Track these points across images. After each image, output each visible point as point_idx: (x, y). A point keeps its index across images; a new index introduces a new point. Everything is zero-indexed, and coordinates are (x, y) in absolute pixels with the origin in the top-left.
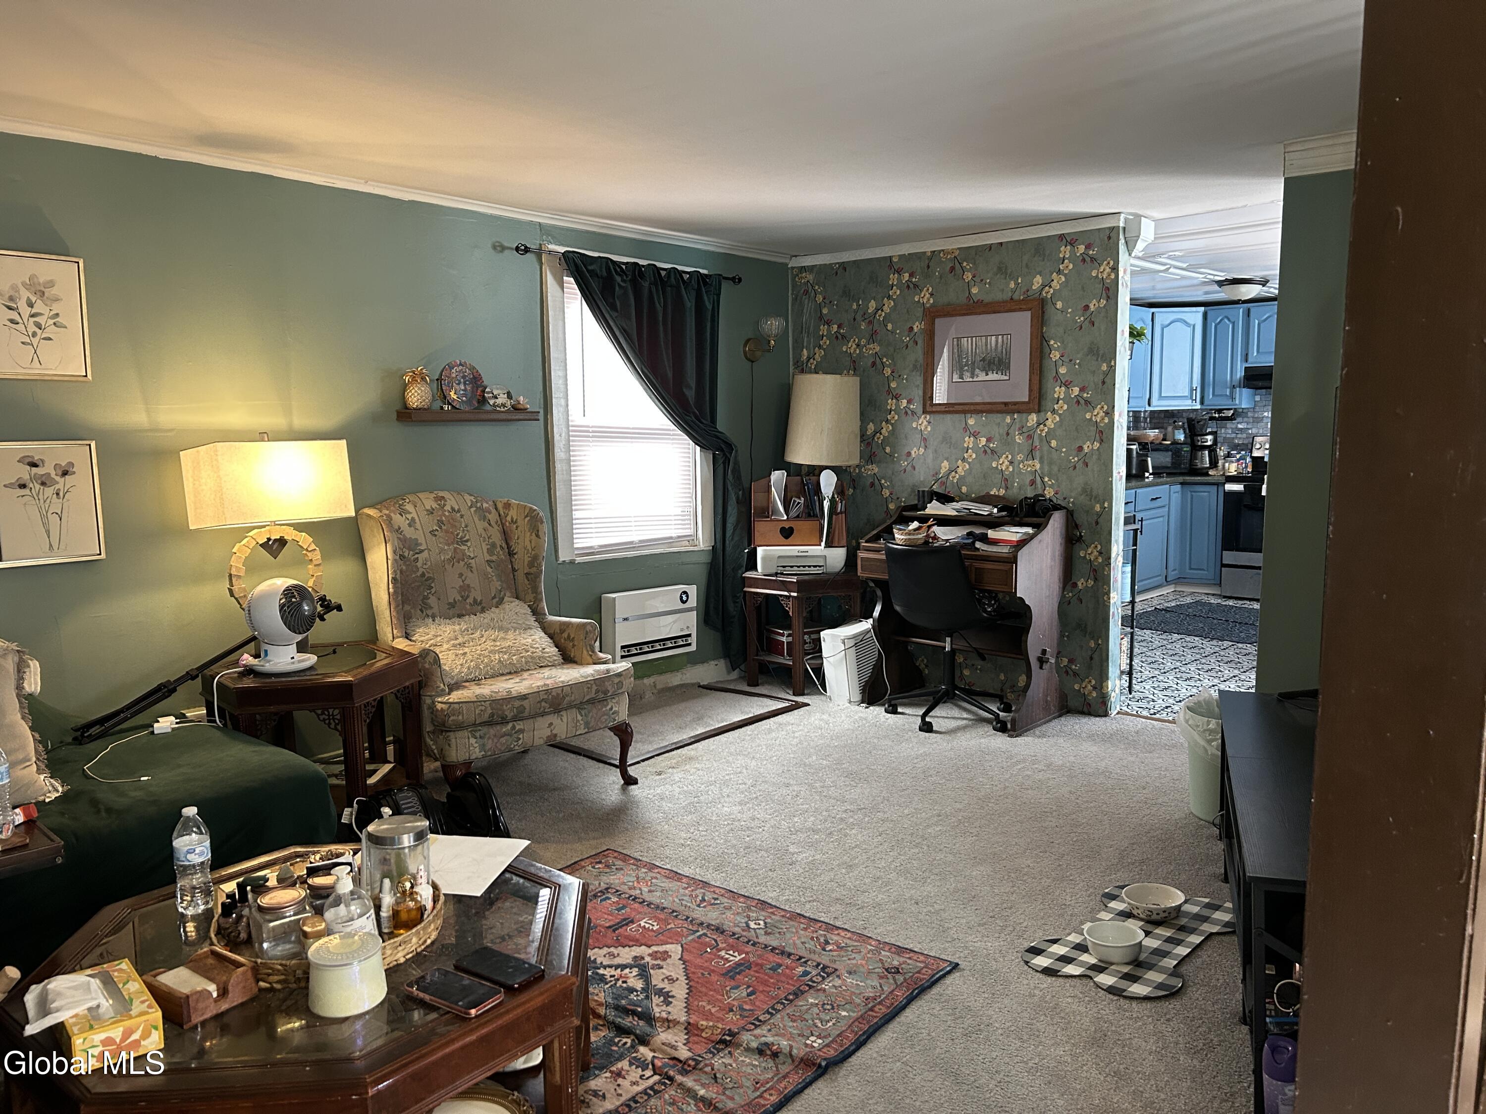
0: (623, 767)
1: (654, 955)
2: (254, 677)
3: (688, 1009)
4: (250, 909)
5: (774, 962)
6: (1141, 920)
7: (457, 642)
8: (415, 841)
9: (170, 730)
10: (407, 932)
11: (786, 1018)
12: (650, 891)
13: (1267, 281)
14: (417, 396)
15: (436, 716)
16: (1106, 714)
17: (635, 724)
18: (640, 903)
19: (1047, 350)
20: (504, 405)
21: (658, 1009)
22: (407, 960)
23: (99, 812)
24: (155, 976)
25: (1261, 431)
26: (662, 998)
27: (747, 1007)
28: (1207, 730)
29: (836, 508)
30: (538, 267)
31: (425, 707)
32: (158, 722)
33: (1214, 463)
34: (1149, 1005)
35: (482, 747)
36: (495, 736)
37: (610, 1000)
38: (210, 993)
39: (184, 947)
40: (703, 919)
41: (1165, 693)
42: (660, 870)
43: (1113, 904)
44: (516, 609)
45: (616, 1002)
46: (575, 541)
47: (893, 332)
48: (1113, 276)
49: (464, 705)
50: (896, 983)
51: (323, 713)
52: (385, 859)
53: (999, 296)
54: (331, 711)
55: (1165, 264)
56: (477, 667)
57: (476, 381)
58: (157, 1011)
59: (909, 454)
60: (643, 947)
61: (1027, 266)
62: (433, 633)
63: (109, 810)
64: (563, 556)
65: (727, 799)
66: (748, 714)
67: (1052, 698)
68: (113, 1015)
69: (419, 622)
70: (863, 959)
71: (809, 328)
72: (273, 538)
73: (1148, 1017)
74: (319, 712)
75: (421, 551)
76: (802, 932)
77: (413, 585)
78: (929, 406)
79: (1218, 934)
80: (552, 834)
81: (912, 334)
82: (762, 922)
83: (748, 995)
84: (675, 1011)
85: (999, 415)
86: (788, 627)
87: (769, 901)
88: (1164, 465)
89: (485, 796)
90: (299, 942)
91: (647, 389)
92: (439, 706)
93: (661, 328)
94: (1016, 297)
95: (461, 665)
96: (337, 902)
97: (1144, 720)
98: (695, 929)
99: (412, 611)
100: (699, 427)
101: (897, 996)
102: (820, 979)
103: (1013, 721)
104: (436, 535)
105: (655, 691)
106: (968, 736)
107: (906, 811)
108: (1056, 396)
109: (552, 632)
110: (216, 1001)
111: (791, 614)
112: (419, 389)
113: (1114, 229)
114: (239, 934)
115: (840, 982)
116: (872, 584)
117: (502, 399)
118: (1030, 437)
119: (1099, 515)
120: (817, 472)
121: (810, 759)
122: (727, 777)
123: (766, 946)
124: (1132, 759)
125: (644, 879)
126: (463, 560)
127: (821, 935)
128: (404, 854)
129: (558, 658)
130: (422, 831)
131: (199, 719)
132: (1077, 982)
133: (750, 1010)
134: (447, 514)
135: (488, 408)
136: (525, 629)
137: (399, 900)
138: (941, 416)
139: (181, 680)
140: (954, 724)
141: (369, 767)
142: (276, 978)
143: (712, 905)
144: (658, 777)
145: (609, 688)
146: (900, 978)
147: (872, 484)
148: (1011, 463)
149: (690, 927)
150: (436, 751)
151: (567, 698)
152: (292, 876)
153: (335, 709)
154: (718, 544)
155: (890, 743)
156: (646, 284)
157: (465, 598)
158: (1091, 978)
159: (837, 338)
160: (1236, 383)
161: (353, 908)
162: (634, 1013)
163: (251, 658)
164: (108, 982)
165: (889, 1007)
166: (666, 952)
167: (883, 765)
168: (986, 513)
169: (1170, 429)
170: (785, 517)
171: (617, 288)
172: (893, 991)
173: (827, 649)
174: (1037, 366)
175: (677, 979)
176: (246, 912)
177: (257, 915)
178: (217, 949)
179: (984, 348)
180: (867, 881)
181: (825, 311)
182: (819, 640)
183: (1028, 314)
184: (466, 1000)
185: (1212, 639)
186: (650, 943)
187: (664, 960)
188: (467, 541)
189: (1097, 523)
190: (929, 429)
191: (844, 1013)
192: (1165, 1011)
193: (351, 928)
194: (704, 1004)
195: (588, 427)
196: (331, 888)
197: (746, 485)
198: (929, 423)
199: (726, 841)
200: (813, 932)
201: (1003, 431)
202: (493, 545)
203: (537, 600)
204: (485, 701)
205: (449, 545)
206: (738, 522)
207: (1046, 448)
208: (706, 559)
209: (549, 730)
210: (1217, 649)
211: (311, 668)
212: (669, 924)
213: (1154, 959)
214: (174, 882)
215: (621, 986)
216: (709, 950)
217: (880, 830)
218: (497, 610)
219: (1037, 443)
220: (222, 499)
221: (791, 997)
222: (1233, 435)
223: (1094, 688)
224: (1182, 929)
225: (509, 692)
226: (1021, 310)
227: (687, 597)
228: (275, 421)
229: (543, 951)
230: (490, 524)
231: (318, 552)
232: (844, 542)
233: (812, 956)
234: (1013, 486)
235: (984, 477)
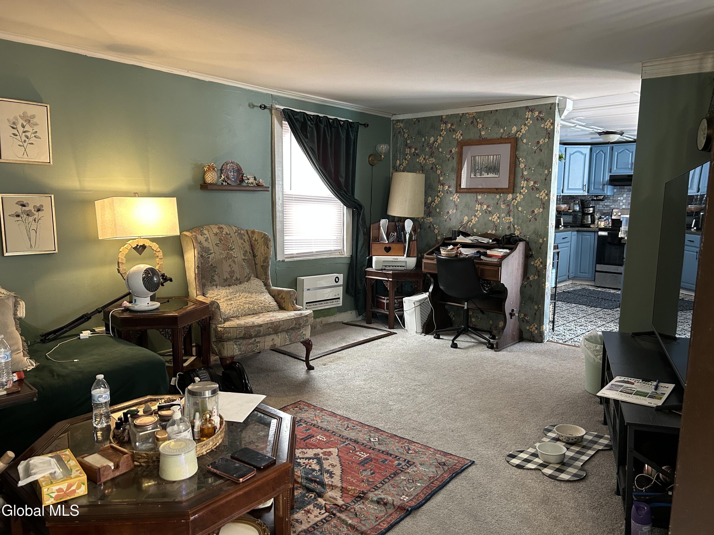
0: (307, 361)
1: (324, 453)
2: (129, 312)
3: (342, 480)
4: (130, 426)
5: (384, 458)
6: (564, 442)
7: (228, 298)
8: (212, 394)
9: (88, 337)
10: (207, 439)
11: (390, 486)
12: (321, 422)
13: (623, 133)
14: (211, 177)
15: (218, 334)
16: (542, 342)
17: (313, 340)
18: (317, 427)
19: (518, 163)
20: (252, 183)
21: (327, 480)
22: (207, 453)
23: (53, 376)
24: (83, 458)
25: (616, 207)
26: (329, 475)
27: (370, 480)
28: (596, 350)
29: (412, 238)
30: (270, 116)
31: (212, 329)
32: (82, 333)
33: (593, 222)
34: (570, 484)
35: (240, 349)
36: (246, 344)
37: (303, 475)
38: (111, 467)
39: (96, 443)
40: (348, 436)
41: (570, 332)
42: (326, 411)
43: (550, 434)
44: (257, 283)
45: (306, 476)
46: (285, 251)
47: (442, 153)
48: (552, 127)
49: (231, 329)
50: (444, 470)
51: (163, 331)
52: (196, 403)
53: (495, 136)
54: (167, 330)
55: (574, 123)
56: (237, 310)
57: (239, 171)
58: (84, 476)
59: (448, 212)
60: (319, 449)
61: (509, 121)
62: (216, 293)
63: (58, 375)
64: (279, 258)
65: (358, 378)
66: (367, 337)
67: (516, 333)
68: (62, 477)
69: (209, 288)
70: (427, 458)
71: (400, 150)
72: (139, 245)
73: (570, 490)
74: (161, 330)
75: (211, 253)
76: (397, 444)
77: (207, 270)
78: (459, 189)
79: (602, 450)
80: (273, 393)
81: (451, 154)
82: (377, 439)
83: (371, 474)
84: (335, 481)
85: (493, 194)
86: (387, 295)
87: (380, 428)
88: (569, 222)
89: (241, 374)
90: (153, 442)
91: (321, 177)
92: (219, 329)
93: (329, 147)
94: (503, 137)
95: (230, 309)
96: (173, 424)
97: (560, 345)
98: (344, 441)
99: (206, 282)
100: (345, 196)
101: (445, 476)
102: (407, 467)
103: (497, 344)
104: (218, 246)
105: (322, 325)
106: (475, 351)
107: (446, 386)
108: (522, 185)
109: (274, 294)
110: (113, 471)
111: (389, 289)
112: (212, 174)
113: (553, 104)
114: (124, 438)
115: (416, 469)
116: (429, 276)
117: (251, 180)
118: (508, 205)
119: (541, 244)
120: (402, 220)
121: (398, 360)
122: (357, 367)
123: (379, 450)
124: (556, 363)
125: (318, 416)
126: (231, 258)
127: (406, 445)
128: (206, 400)
129: (277, 307)
130: (215, 390)
131: (102, 332)
132: (533, 472)
133: (372, 482)
134: (224, 235)
135: (244, 184)
136: (261, 293)
137: (204, 423)
138: (465, 194)
139: (94, 313)
140: (467, 344)
141: (185, 358)
142: (143, 460)
143: (352, 429)
144: (324, 367)
145: (302, 322)
146: (446, 468)
147: (430, 227)
148: (499, 218)
149: (342, 440)
150: (217, 351)
151: (281, 327)
152: (151, 410)
153: (169, 329)
154: (354, 254)
155: (437, 353)
156: (322, 126)
157: (231, 277)
158: (540, 470)
159: (414, 155)
160: (605, 183)
161: (181, 427)
162: (315, 482)
163: (128, 303)
164: (59, 460)
165: (440, 482)
166: (330, 452)
167: (434, 364)
168: (486, 242)
169: (572, 204)
170: (387, 242)
171: (308, 127)
172: (442, 474)
173: (406, 307)
174: (513, 170)
175: (336, 465)
176: (127, 427)
177: (134, 429)
178: (114, 445)
179: (487, 161)
180: (428, 419)
181: (408, 142)
182: (402, 303)
183: (509, 145)
184: (237, 474)
185: (591, 307)
186: (322, 447)
187: (329, 456)
188: (233, 249)
189: (540, 248)
190: (458, 200)
191: (419, 484)
192: (578, 487)
193: (180, 436)
194: (350, 478)
195: (293, 195)
196: (170, 416)
197: (368, 226)
198: (459, 197)
199: (358, 398)
200: (402, 444)
201: (495, 202)
202: (246, 251)
203: (267, 279)
204: (241, 327)
205: (224, 251)
206: (364, 244)
207: (516, 211)
208: (348, 261)
209: (272, 342)
210: (594, 311)
211: (157, 309)
212: (331, 438)
213: (571, 462)
214: (91, 411)
215: (308, 468)
216: (351, 451)
217: (433, 395)
218: (247, 283)
219: (512, 208)
220: (115, 224)
221: (392, 476)
222: (603, 208)
223: (536, 329)
224: (584, 447)
225: (253, 323)
226: (505, 143)
227: (338, 279)
228: (142, 187)
229: (274, 450)
230: (244, 241)
231: (161, 252)
232: (415, 255)
233: (402, 456)
234: (499, 229)
235: (485, 224)
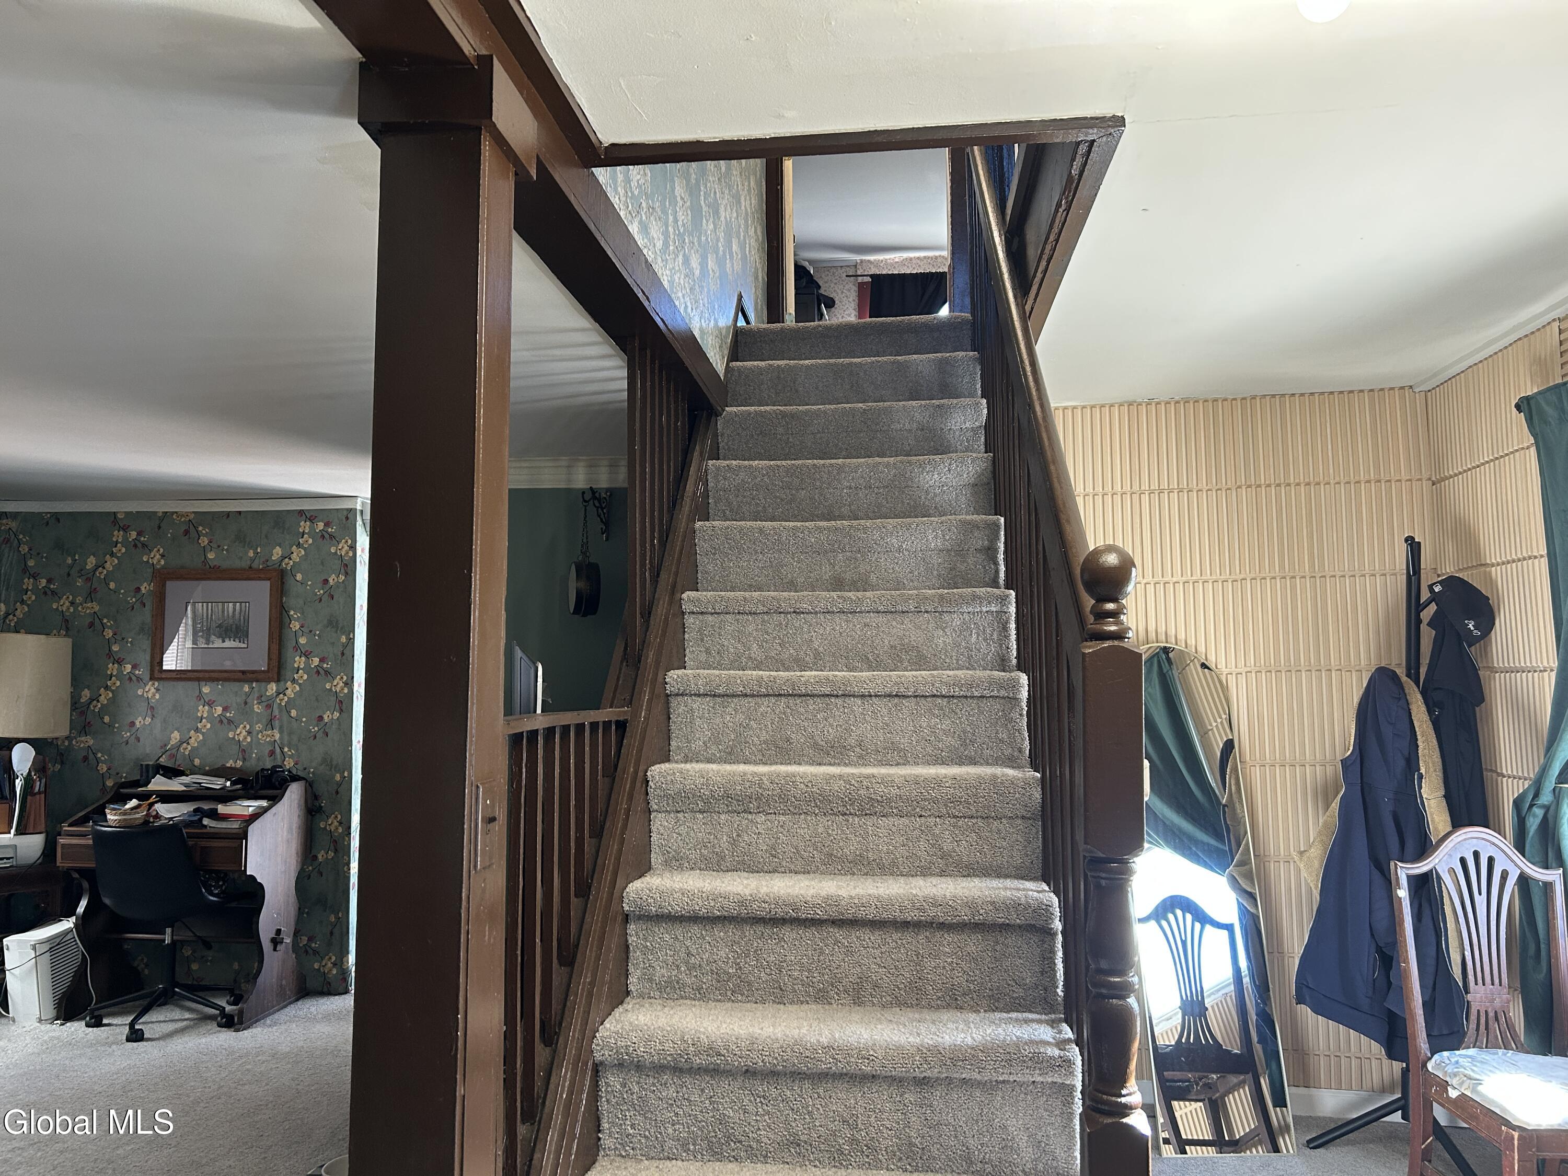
16: (346, 992)
19: (287, 620)
29: (33, 787)
47: (116, 592)
48: (351, 554)
53: (237, 564)
59: (132, 724)
61: (266, 536)
67: (288, 981)
71: (9, 580)
78: (157, 673)
81: (138, 596)
85: (238, 684)
94: (255, 566)
103: (242, 1014)
108: (296, 666)
113: (352, 511)
116: (75, 875)
118: (269, 706)
119: (339, 784)
120: (7, 746)
138: (172, 683)
147: (85, 758)
148: (249, 733)
159: (45, 593)
168: (218, 787)
173: (10, 959)
174: (276, 635)
179: (220, 614)
181: (31, 563)
183: (268, 583)
189: (337, 793)
190: (157, 696)
198: (157, 690)
201: (240, 700)
207: (285, 718)
219: (276, 712)
223: (335, 964)
226: (260, 579)
232: (42, 828)
234: (251, 757)
235: (220, 748)
